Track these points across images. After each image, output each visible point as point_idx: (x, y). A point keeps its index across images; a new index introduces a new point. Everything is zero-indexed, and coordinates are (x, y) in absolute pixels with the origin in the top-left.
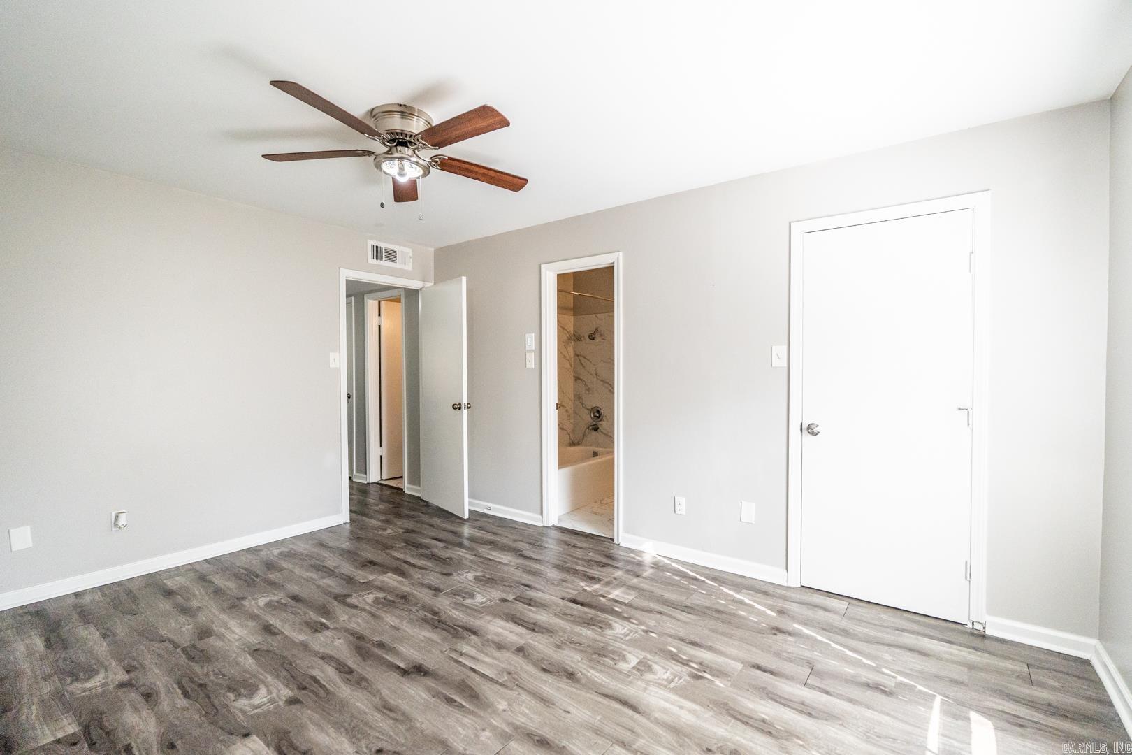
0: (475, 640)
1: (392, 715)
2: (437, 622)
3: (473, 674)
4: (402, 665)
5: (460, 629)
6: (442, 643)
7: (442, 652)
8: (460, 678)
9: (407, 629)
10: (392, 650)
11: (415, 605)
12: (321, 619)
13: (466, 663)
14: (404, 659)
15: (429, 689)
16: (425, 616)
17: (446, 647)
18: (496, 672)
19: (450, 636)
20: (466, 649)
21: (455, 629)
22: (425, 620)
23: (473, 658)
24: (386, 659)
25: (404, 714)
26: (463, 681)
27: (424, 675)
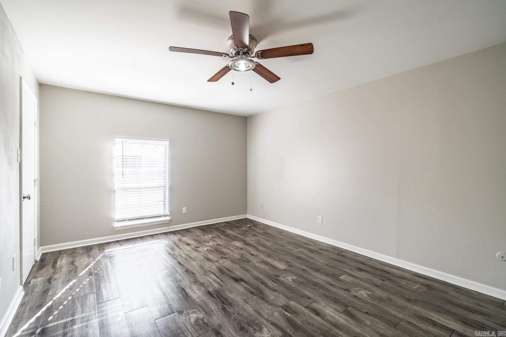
0: (211, 289)
1: (246, 269)
2: (225, 303)
3: (218, 276)
4: (243, 283)
5: (215, 296)
6: (226, 290)
7: (226, 286)
8: (223, 275)
9: (240, 300)
10: (247, 290)
11: (235, 319)
12: (290, 316)
13: (218, 280)
14: (242, 285)
15: (234, 274)
16: (230, 308)
17: (224, 288)
18: (210, 275)
19: (221, 293)
20: (216, 285)
21: (217, 296)
22: (231, 305)
23: (215, 281)
24: (249, 286)
25: (242, 269)
26: (222, 274)
27: (235, 278)
